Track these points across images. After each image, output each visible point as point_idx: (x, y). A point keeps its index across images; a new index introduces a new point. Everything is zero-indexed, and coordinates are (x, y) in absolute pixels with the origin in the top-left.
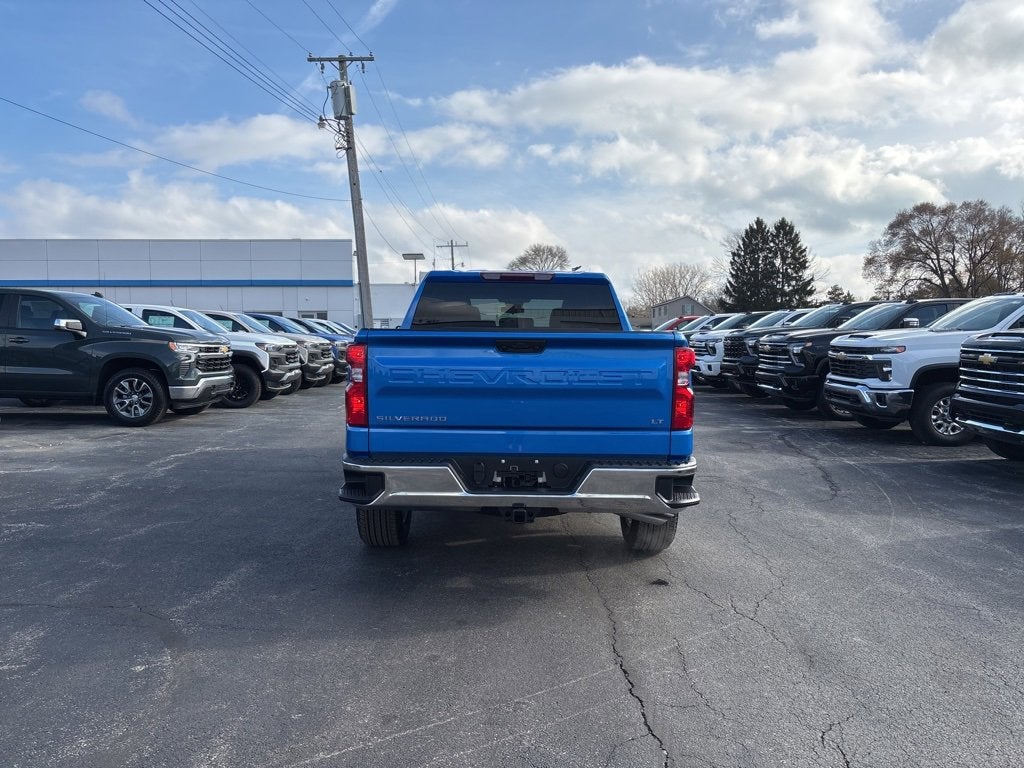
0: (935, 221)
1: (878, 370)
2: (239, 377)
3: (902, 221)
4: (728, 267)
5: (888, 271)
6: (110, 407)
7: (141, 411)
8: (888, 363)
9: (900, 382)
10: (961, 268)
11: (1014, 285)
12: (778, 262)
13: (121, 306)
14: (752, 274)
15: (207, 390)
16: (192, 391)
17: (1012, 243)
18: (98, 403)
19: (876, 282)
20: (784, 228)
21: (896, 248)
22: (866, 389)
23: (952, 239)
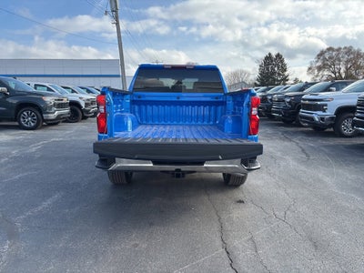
0: (334, 53)
1: (322, 108)
2: (72, 111)
3: (322, 53)
4: (258, 70)
5: (316, 72)
6: (19, 122)
7: (32, 124)
8: (326, 105)
9: (330, 112)
10: (342, 71)
11: (361, 77)
12: (276, 69)
13: (25, 83)
14: (267, 73)
15: (59, 116)
16: (52, 116)
17: (361, 62)
18: (15, 120)
19: (312, 76)
20: (278, 56)
21: (319, 64)
22: (317, 115)
23: (340, 61)
